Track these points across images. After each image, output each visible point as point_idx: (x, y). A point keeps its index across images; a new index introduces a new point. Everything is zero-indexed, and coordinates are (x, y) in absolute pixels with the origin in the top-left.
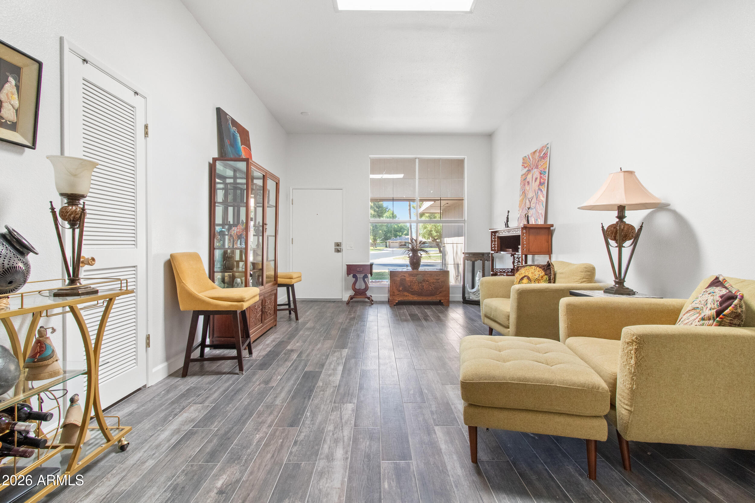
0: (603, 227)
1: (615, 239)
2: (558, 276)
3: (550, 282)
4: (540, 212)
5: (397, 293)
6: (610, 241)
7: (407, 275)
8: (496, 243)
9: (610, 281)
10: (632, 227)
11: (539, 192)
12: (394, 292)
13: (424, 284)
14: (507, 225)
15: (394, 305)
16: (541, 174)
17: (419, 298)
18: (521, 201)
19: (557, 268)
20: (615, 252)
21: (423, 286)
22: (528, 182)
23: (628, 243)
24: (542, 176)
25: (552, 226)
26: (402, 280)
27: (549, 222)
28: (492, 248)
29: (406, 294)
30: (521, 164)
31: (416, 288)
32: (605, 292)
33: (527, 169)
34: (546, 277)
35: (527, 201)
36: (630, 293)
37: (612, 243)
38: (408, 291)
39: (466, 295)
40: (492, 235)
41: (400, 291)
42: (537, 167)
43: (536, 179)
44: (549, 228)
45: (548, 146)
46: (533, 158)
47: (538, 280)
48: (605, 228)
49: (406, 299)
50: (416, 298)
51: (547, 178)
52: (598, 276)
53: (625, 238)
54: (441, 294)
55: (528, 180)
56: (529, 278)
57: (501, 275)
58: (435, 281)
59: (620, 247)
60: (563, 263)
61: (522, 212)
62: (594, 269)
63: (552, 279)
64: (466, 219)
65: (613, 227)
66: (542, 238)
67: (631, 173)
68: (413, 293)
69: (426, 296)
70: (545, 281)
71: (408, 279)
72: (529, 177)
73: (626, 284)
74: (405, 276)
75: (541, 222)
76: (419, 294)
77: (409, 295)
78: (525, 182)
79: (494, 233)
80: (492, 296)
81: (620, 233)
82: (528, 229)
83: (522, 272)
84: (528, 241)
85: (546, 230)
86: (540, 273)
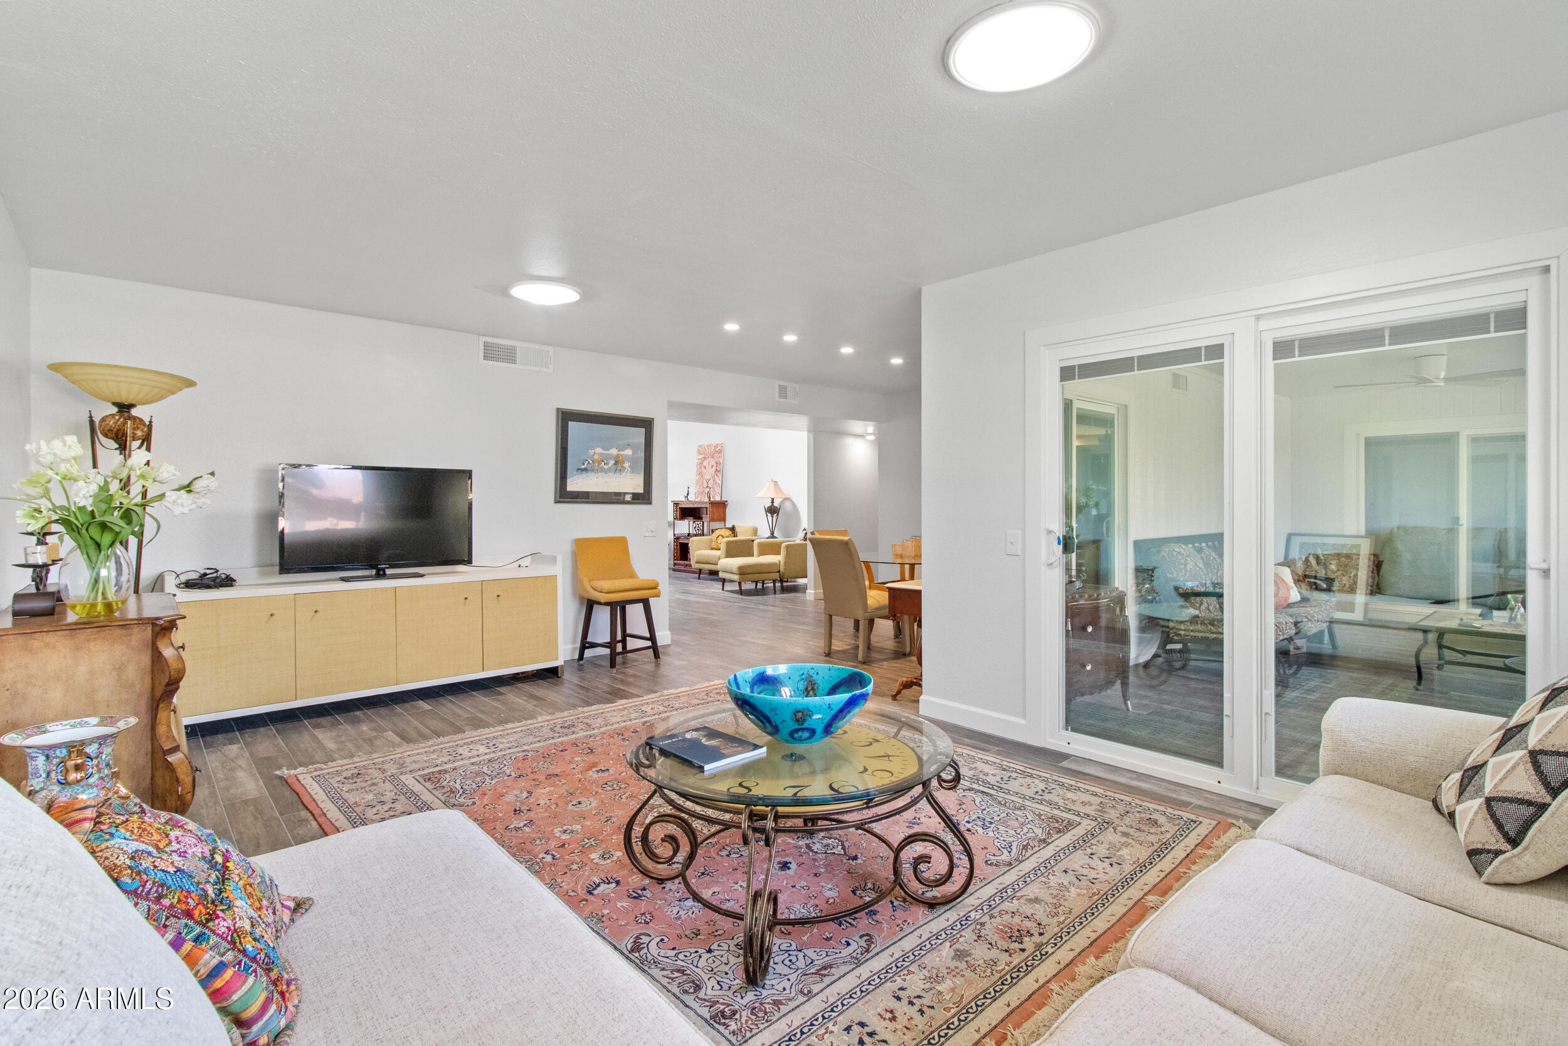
1: (770, 513)
2: (739, 533)
4: (717, 491)
6: (767, 514)
8: (678, 512)
9: (768, 534)
10: (776, 508)
11: (715, 476)
14: (687, 497)
16: (717, 463)
18: (699, 481)
19: (737, 529)
20: (770, 519)
23: (775, 516)
24: (718, 465)
25: (726, 501)
27: (723, 499)
28: (674, 516)
30: (696, 450)
32: (768, 538)
33: (703, 456)
34: (733, 534)
35: (704, 481)
36: (776, 537)
37: (769, 515)
40: (674, 505)
42: (713, 457)
43: (712, 466)
44: (724, 503)
45: (723, 445)
46: (708, 449)
47: (728, 537)
48: (764, 509)
51: (721, 468)
53: (774, 513)
55: (704, 465)
56: (722, 536)
59: (772, 517)
60: (738, 525)
61: (700, 489)
62: (759, 528)
63: (735, 535)
65: (770, 508)
66: (721, 509)
67: (775, 481)
70: (733, 537)
72: (706, 463)
73: (775, 534)
75: (718, 499)
78: (700, 465)
79: (676, 504)
80: (699, 550)
81: (772, 510)
82: (712, 503)
83: (717, 533)
84: (712, 512)
85: (722, 505)
86: (729, 532)
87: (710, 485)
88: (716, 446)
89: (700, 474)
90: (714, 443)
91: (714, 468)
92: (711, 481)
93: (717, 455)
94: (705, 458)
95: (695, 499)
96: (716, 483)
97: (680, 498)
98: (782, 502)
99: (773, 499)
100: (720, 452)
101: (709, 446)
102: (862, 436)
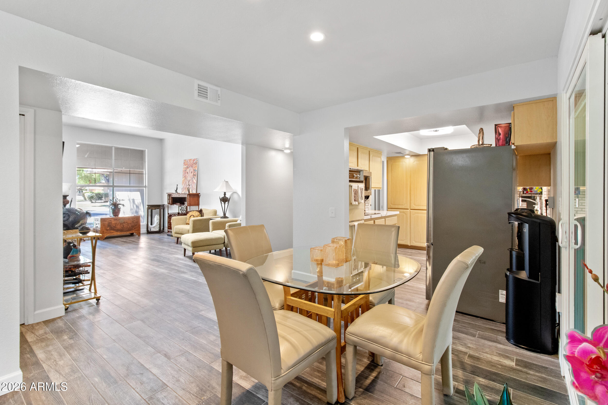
0: (220, 198)
1: (223, 202)
2: (204, 214)
3: (201, 216)
4: (194, 187)
5: (105, 231)
6: (222, 202)
7: (112, 220)
8: (171, 200)
9: (222, 215)
10: (228, 198)
11: (193, 178)
12: (103, 231)
13: (124, 225)
14: (176, 191)
15: (104, 239)
16: (194, 170)
17: (121, 233)
18: (184, 181)
19: (204, 211)
20: (223, 205)
21: (124, 226)
22: (188, 173)
23: (227, 203)
24: (195, 171)
25: (200, 194)
26: (109, 223)
27: (198, 192)
28: (168, 202)
29: (112, 231)
30: (183, 163)
31: (119, 227)
32: (221, 218)
33: (186, 166)
34: (200, 215)
35: (187, 181)
36: (227, 218)
37: (223, 203)
38: (113, 230)
39: (149, 229)
40: (168, 196)
41: (108, 230)
42: (192, 167)
43: (192, 172)
44: (198, 195)
45: (197, 159)
46: (190, 162)
47: (197, 216)
48: (221, 198)
49: (112, 235)
50: (119, 234)
51: (197, 173)
52: (218, 214)
53: (226, 201)
54: (135, 230)
55: (187, 171)
56: (193, 216)
57: (174, 216)
58: (131, 222)
59: (225, 204)
60: (205, 209)
61: (184, 185)
62: (217, 211)
63: (202, 216)
64: (147, 185)
65: (223, 198)
66: (196, 199)
67: (227, 182)
68: (117, 230)
69: (125, 231)
70: (200, 216)
71: (113, 222)
72: (188, 170)
73: (226, 215)
74: (111, 221)
75: (194, 192)
76: (121, 231)
77: (114, 232)
78: (185, 172)
79: (169, 195)
80: (178, 225)
81: (224, 200)
82: (189, 195)
83: (190, 214)
84: (190, 200)
85: (197, 196)
86: (198, 213)
87: (190, 184)
88: (194, 160)
89: (185, 177)
90: (193, 158)
91: (192, 174)
92: (191, 181)
93: (194, 165)
94: (188, 167)
95: (182, 192)
96: (194, 182)
97: (172, 191)
98: (232, 194)
99: (225, 193)
100: (196, 163)
101: (190, 160)
102: (281, 151)
